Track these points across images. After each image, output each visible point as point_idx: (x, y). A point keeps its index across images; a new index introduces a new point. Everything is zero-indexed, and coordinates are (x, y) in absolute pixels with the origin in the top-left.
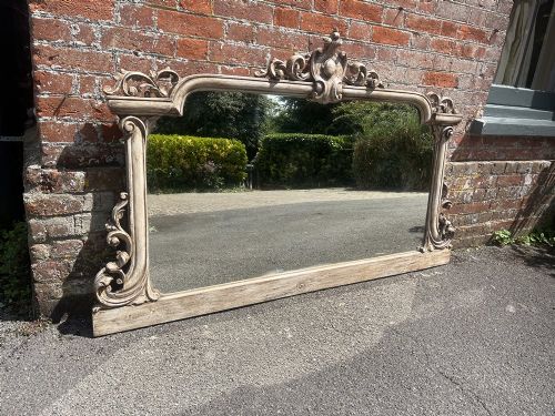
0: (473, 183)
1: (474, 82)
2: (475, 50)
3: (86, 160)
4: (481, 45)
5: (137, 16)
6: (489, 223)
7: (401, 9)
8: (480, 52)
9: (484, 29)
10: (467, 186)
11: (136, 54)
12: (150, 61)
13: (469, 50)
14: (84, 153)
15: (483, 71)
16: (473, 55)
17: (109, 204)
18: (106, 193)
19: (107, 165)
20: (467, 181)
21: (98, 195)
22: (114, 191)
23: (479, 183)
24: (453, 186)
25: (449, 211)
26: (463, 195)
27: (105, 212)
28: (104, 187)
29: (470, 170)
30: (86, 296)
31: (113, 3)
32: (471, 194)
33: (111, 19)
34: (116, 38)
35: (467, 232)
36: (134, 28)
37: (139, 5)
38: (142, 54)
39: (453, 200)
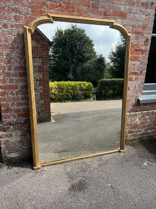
0: (140, 119)
1: (135, 87)
2: (134, 78)
3: (14, 123)
4: (137, 76)
5: (24, 87)
6: (149, 131)
8: (136, 79)
9: (137, 71)
10: (137, 120)
13: (132, 78)
14: (13, 121)
15: (139, 84)
16: (134, 80)
17: (19, 134)
18: (18, 131)
19: (19, 123)
20: (137, 118)
21: (16, 132)
22: (21, 130)
23: (142, 119)
24: (132, 120)
25: (131, 128)
26: (136, 123)
27: (18, 136)
28: (18, 130)
29: (138, 115)
30: (15, 157)
31: (18, 85)
32: (140, 122)
33: (18, 89)
34: (20, 93)
35: (141, 134)
36: (24, 90)
37: (25, 84)
38: (26, 96)
39: (132, 125)
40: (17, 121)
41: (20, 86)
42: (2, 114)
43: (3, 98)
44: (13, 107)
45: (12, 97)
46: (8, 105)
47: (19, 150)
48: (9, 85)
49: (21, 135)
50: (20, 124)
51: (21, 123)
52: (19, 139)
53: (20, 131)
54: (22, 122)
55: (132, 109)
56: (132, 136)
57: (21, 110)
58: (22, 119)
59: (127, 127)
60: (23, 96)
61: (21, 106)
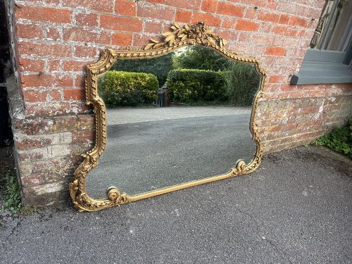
0: (289, 112)
1: (296, 52)
2: (298, 32)
3: (54, 112)
4: (303, 28)
5: (86, 20)
6: (295, 136)
7: (256, 8)
8: (302, 34)
9: (306, 18)
11: (86, 44)
12: (95, 48)
13: (295, 32)
14: (53, 108)
15: (302, 45)
16: (297, 35)
17: (69, 140)
18: (67, 133)
19: (67, 114)
20: (285, 112)
21: (62, 134)
22: (72, 132)
23: (292, 113)
24: (277, 116)
25: (273, 130)
26: (282, 121)
27: (66, 144)
28: (65, 130)
29: (288, 106)
30: (55, 193)
31: (71, 12)
32: (287, 120)
33: (69, 22)
34: (73, 35)
35: (283, 141)
36: (84, 27)
37: (88, 13)
38: (89, 44)
39: (276, 124)
40: (62, 107)
41: (76, 16)
42: (25, 89)
43: (28, 43)
44: (53, 72)
45: (53, 44)
46: (42, 64)
47: (66, 176)
48: (45, 9)
49: (73, 143)
50: (70, 116)
51: (72, 113)
52: (68, 152)
53: (70, 133)
54: (75, 110)
55: (280, 95)
56: (270, 143)
57: (74, 81)
58: (74, 103)
59: (267, 128)
60: (82, 44)
61: (75, 70)
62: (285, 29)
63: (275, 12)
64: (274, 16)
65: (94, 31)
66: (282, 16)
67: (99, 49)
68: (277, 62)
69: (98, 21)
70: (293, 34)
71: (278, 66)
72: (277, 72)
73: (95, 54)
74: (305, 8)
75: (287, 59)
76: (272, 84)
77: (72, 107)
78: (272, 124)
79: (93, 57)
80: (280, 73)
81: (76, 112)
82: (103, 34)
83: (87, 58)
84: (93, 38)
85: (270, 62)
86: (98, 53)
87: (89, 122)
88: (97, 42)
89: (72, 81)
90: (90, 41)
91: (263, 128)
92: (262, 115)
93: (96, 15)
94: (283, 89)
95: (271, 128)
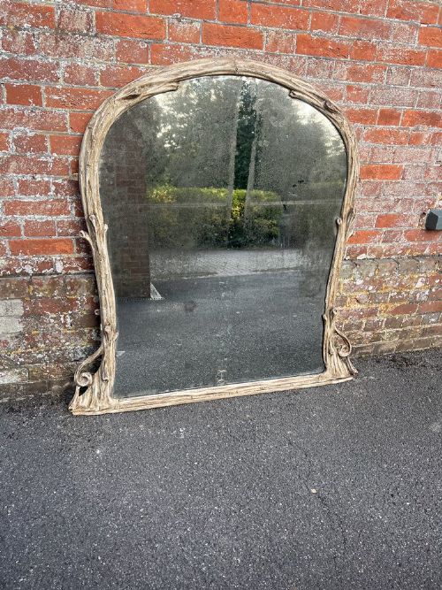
0: (429, 281)
1: (427, 172)
2: (426, 137)
4: (436, 129)
5: (30, 144)
8: (435, 139)
10: (419, 284)
11: (33, 178)
12: (47, 182)
13: (419, 137)
16: (424, 142)
17: (19, 311)
18: (15, 301)
19: (17, 275)
20: (420, 279)
21: (9, 302)
22: (23, 299)
23: (437, 281)
24: (401, 285)
25: (396, 311)
26: (415, 294)
27: (16, 316)
28: (12, 296)
29: (424, 268)
30: (9, 385)
31: (7, 135)
32: (427, 293)
33: (6, 148)
34: (13, 164)
35: (425, 332)
36: (28, 154)
37: (31, 134)
38: (38, 178)
39: (400, 300)
40: (9, 265)
41: (14, 140)
47: (21, 363)
49: (26, 315)
50: (21, 278)
51: (24, 274)
52: (20, 328)
53: (19, 301)
54: (29, 270)
55: (407, 249)
56: (395, 334)
57: (22, 228)
58: (26, 260)
59: (382, 307)
60: (29, 177)
61: (22, 214)
62: (395, 134)
63: (366, 107)
64: (365, 113)
65: (43, 159)
66: (382, 112)
67: (54, 184)
68: (388, 190)
69: (48, 144)
70: (414, 140)
71: (392, 198)
72: (389, 208)
73: (48, 190)
74: (432, 94)
75: (409, 184)
76: (384, 229)
77: (24, 265)
78: (393, 300)
79: (46, 194)
80: (398, 209)
81: (31, 272)
82: (55, 162)
83: (38, 196)
84: (43, 168)
85: (373, 191)
86: (53, 188)
87: (45, 287)
88: (49, 173)
89: (19, 228)
90: (39, 173)
91: (374, 306)
92: (366, 283)
93: (43, 137)
94: (410, 238)
95: (391, 307)
